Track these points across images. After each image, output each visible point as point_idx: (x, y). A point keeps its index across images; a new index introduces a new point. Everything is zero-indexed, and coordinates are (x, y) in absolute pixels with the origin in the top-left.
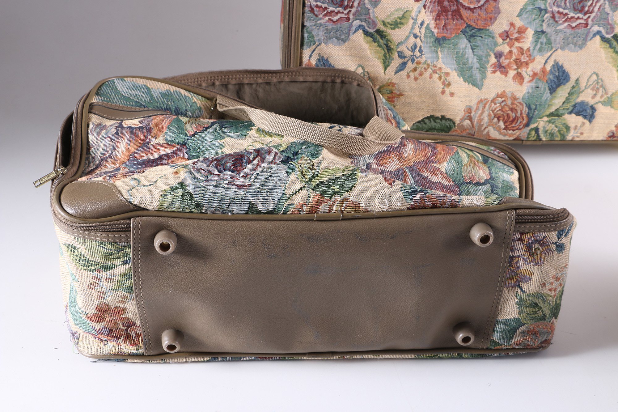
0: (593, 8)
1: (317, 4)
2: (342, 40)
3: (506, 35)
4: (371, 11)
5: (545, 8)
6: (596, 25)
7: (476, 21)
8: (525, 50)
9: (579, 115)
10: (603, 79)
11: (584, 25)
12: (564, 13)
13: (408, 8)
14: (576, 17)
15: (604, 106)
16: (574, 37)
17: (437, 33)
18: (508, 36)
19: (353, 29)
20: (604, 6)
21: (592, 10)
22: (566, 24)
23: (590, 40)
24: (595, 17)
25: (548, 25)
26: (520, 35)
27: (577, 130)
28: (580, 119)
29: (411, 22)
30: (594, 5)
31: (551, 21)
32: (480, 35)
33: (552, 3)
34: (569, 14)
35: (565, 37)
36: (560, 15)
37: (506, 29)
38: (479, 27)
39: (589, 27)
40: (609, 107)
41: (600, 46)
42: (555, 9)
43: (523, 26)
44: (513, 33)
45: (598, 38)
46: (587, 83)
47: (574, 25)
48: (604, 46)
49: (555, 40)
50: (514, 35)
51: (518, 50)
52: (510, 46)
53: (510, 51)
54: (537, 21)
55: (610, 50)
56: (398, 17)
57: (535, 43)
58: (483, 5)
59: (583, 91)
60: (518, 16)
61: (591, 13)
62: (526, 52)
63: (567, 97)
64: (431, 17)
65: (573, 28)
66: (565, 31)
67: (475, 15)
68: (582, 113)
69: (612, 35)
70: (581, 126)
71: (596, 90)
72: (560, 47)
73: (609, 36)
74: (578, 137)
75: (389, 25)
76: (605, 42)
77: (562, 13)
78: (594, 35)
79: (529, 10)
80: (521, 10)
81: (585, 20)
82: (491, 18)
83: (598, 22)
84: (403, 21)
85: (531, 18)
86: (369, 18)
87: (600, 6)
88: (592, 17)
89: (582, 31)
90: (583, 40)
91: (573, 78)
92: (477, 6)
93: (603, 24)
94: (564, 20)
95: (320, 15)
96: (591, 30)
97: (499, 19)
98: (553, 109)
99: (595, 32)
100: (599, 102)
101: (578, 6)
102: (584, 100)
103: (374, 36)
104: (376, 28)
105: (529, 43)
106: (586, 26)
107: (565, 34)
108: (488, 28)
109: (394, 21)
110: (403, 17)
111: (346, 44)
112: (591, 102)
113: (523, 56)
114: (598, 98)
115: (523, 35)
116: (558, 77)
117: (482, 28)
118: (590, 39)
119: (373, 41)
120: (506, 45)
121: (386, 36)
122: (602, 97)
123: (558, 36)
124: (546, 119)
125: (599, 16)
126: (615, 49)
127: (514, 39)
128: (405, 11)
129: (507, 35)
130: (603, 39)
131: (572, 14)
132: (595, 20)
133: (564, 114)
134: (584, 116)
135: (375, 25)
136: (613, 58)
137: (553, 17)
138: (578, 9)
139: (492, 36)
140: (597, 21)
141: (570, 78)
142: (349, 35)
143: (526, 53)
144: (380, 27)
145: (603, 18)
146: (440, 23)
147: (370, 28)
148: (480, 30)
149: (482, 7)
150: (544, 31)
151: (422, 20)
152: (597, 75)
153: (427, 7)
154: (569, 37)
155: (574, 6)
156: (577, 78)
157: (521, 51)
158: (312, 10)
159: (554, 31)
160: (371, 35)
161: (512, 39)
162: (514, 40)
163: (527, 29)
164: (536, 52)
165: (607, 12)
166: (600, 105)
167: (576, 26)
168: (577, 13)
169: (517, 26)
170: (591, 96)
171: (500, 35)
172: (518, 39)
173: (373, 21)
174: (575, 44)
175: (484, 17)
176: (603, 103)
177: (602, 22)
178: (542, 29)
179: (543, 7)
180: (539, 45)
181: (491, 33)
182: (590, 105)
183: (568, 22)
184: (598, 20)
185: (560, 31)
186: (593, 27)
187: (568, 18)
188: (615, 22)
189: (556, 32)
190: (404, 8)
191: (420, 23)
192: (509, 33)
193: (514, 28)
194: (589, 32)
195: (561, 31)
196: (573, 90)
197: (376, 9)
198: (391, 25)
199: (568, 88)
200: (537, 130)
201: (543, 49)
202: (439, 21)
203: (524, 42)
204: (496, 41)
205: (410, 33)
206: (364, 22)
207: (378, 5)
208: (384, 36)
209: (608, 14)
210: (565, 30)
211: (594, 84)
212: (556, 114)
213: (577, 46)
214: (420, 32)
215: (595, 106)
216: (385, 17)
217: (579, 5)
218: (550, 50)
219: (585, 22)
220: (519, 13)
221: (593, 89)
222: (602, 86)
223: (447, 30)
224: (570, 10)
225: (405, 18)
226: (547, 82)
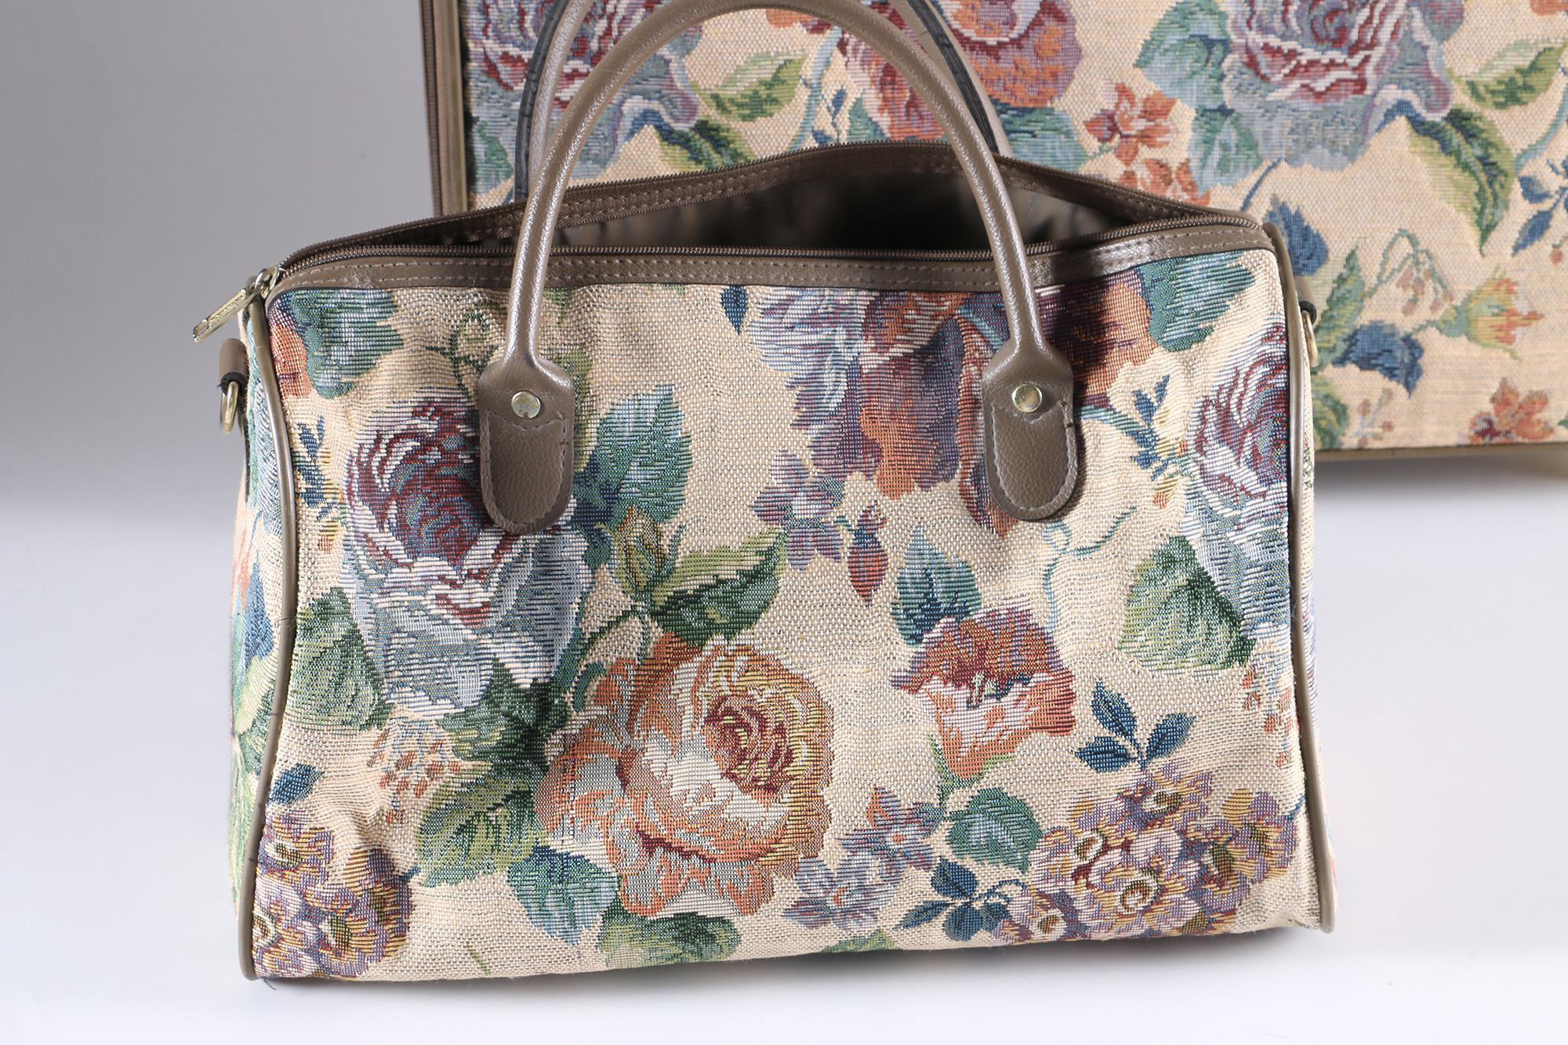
0: (1376, 32)
1: (506, 49)
2: (596, 161)
3: (1107, 126)
4: (673, 66)
5: (1223, 37)
6: (1391, 83)
7: (1009, 84)
8: (1174, 169)
9: (1372, 367)
10: (1432, 251)
11: (1351, 85)
12: (1286, 51)
13: (788, 53)
14: (1325, 60)
15: (1448, 335)
16: (1326, 124)
17: (891, 128)
18: (1114, 129)
19: (627, 124)
20: (1408, 24)
21: (1373, 38)
22: (1296, 84)
23: (1378, 130)
24: (1383, 60)
25: (1238, 88)
26: (1152, 124)
27: (1370, 417)
28: (1376, 380)
29: (803, 94)
30: (1376, 21)
31: (1245, 76)
32: (1026, 128)
33: (1242, 23)
34: (1301, 54)
35: (1298, 125)
36: (1273, 56)
37: (1106, 107)
38: (1020, 104)
39: (1368, 92)
40: (1464, 339)
41: (1412, 149)
42: (1255, 38)
43: (1158, 94)
44: (1131, 119)
45: (1401, 122)
46: (1383, 265)
47: (1321, 85)
48: (1424, 148)
49: (1267, 135)
50: (1133, 124)
51: (1153, 171)
52: (1124, 158)
53: (1125, 172)
54: (1202, 78)
55: (1443, 159)
56: (762, 83)
57: (1203, 148)
58: (1026, 35)
59: (1374, 291)
60: (1137, 65)
61: (1371, 46)
62: (1177, 174)
63: (1325, 312)
64: (866, 78)
66: (1295, 106)
67: (1005, 65)
68: (1380, 362)
69: (1445, 113)
70: (1380, 404)
71: (1413, 287)
72: (1284, 156)
73: (1436, 117)
74: (1377, 437)
75: (735, 108)
76: (1424, 135)
77: (1279, 50)
78: (1390, 115)
79: (1171, 45)
80: (1147, 46)
81: (1354, 69)
82: (1054, 75)
83: (1396, 75)
84: (777, 93)
85: (1182, 69)
86: (672, 87)
87: (1397, 25)
88: (1374, 60)
89: (1348, 102)
90: (1356, 131)
91: (1337, 250)
92: (1006, 40)
93: (1412, 80)
94: (1286, 71)
95: (516, 84)
96: (1377, 101)
97: (1080, 74)
99: (1390, 107)
100: (1430, 323)
101: (1325, 27)
102: (1379, 318)
103: (692, 143)
104: (697, 118)
105: (1184, 147)
106: (1359, 87)
107: (1296, 114)
108: (1049, 105)
109: (750, 93)
110: (776, 80)
111: (609, 170)
112: (1405, 325)
113: (1171, 188)
114: (1423, 313)
115: (1163, 123)
117: (1031, 105)
118: (1376, 127)
119: (690, 158)
120: (1111, 157)
121: (729, 143)
122: (1434, 307)
123: (1274, 123)
125: (1396, 55)
126: (1458, 157)
127: (1135, 136)
128: (782, 62)
129: (1110, 124)
130: (1419, 126)
131: (1309, 54)
132: (1386, 67)
134: (1387, 369)
135: (691, 108)
136: (1457, 185)
137: (1252, 63)
138: (1327, 37)
139: (1065, 129)
140: (1393, 72)
141: (1327, 251)
142: (615, 142)
143: (1178, 177)
144: (708, 116)
145: (1410, 61)
146: (896, 95)
147: (677, 120)
148: (1024, 111)
149: (1024, 42)
150: (1229, 107)
151: (839, 88)
152: (1413, 240)
153: (849, 48)
154: (1310, 125)
155: (1313, 29)
156: (1348, 252)
157: (1164, 173)
158: (492, 71)
159: (1259, 108)
160: (682, 140)
161: (1127, 136)
162: (1135, 140)
163: (1172, 102)
164: (1209, 174)
165: (1420, 43)
166: (1433, 332)
167: (1328, 89)
168: (1327, 50)
169: (1139, 96)
170: (1399, 306)
171: (1091, 125)
172: (1147, 137)
173: (686, 99)
174: (1333, 146)
175: (1034, 72)
176: (1442, 326)
177: (1407, 73)
178: (1220, 103)
179: (1214, 35)
180: (1216, 154)
181: (1060, 120)
182: (1402, 334)
183: (1302, 78)
184: (1396, 68)
185: (1278, 107)
186: (1384, 91)
187: (1299, 65)
188: (1450, 71)
189: (1267, 111)
190: (778, 54)
191: (832, 97)
192: (1116, 117)
193: (1133, 104)
194: (1370, 107)
195: (1281, 105)
196: (1343, 290)
197: (688, 61)
198: (741, 106)
199: (1325, 282)
201: (1232, 164)
202: (893, 89)
203: (1167, 143)
204: (1078, 146)
205: (803, 129)
206: (656, 102)
207: (693, 47)
208: (723, 142)
209: (1425, 48)
210: (1294, 103)
211: (1406, 267)
213: (1338, 151)
214: (834, 125)
215: (1420, 337)
216: (720, 83)
217: (1328, 24)
218: (1255, 168)
219: (1355, 77)
220: (1142, 55)
221: (1403, 284)
222: (1431, 273)
223: (921, 118)
224: (1301, 40)
225: (784, 82)
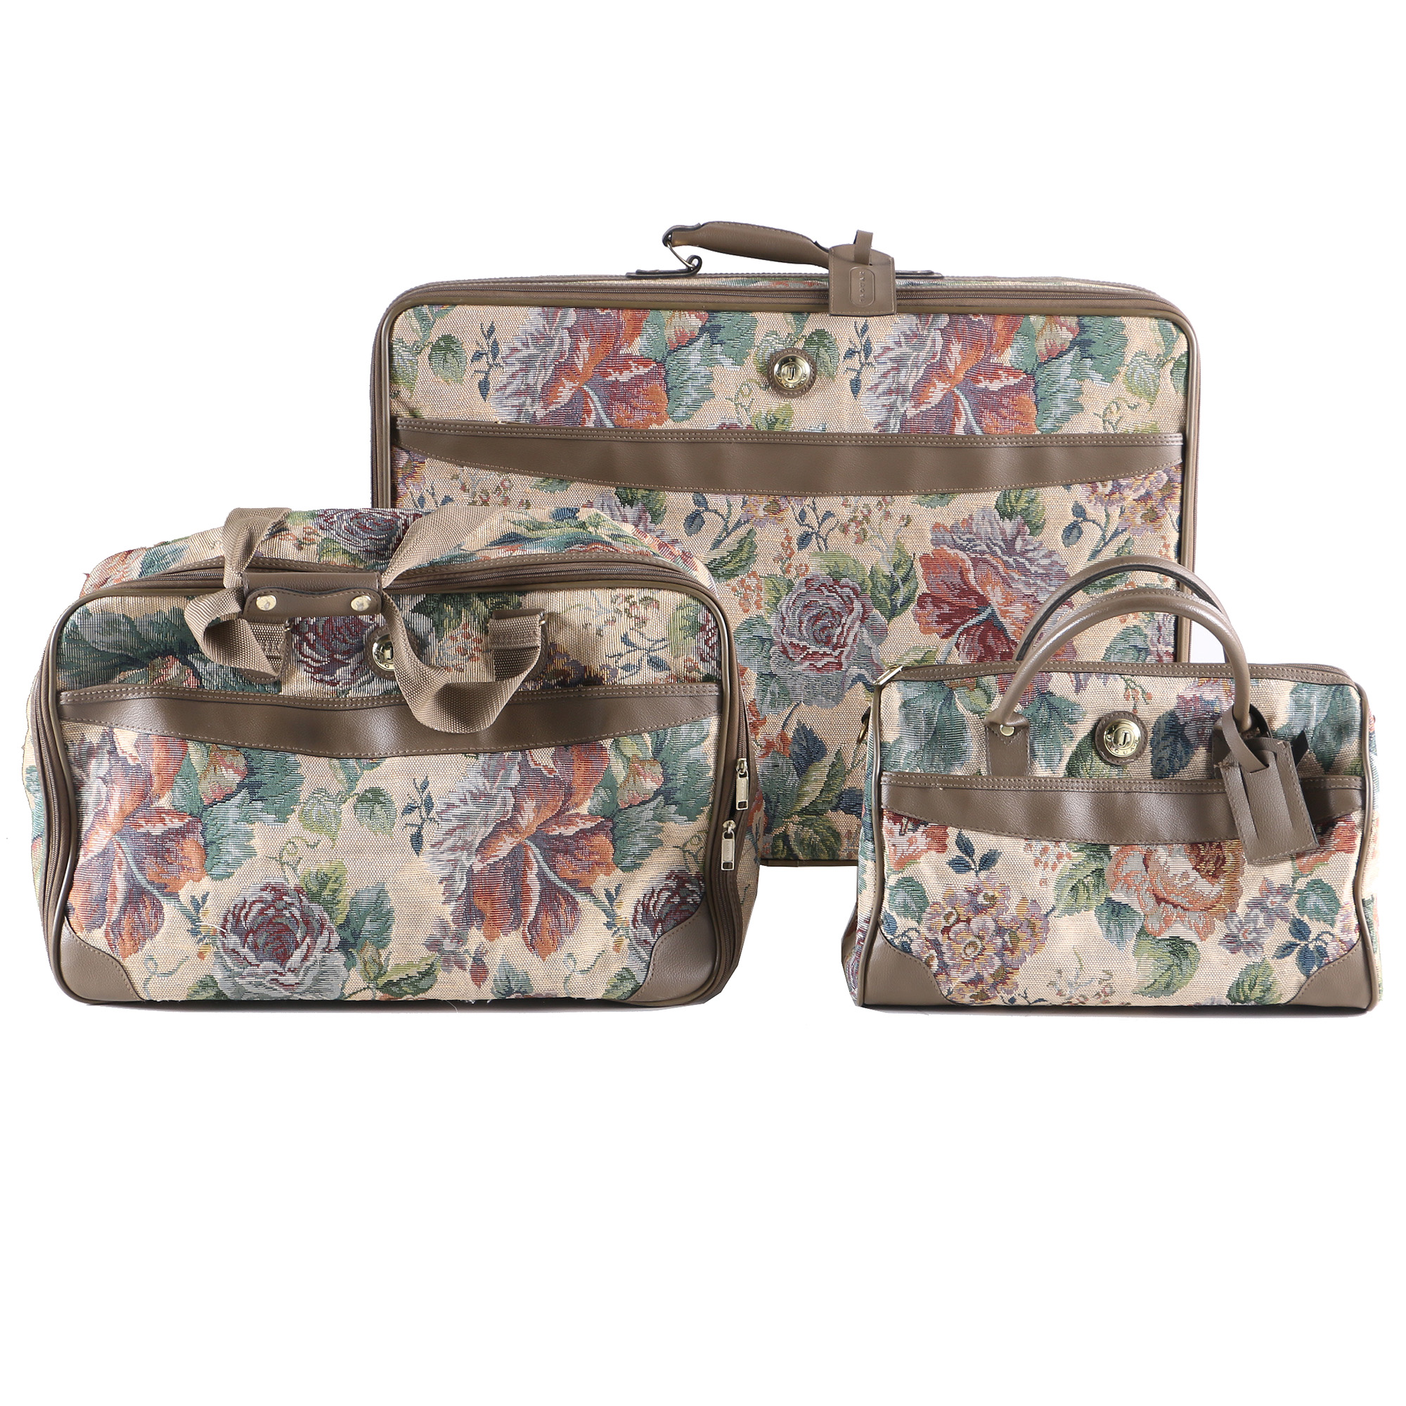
65: (819, 669)
98: (806, 802)
116: (807, 749)
124: (796, 818)
133: (825, 811)
200: (785, 837)
212: (814, 811)
226: (791, 757)
